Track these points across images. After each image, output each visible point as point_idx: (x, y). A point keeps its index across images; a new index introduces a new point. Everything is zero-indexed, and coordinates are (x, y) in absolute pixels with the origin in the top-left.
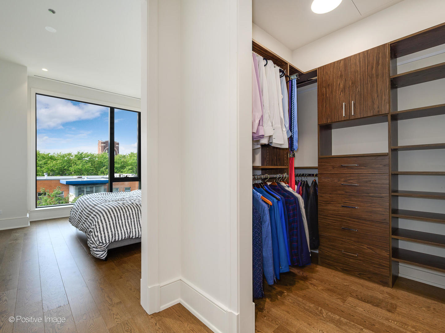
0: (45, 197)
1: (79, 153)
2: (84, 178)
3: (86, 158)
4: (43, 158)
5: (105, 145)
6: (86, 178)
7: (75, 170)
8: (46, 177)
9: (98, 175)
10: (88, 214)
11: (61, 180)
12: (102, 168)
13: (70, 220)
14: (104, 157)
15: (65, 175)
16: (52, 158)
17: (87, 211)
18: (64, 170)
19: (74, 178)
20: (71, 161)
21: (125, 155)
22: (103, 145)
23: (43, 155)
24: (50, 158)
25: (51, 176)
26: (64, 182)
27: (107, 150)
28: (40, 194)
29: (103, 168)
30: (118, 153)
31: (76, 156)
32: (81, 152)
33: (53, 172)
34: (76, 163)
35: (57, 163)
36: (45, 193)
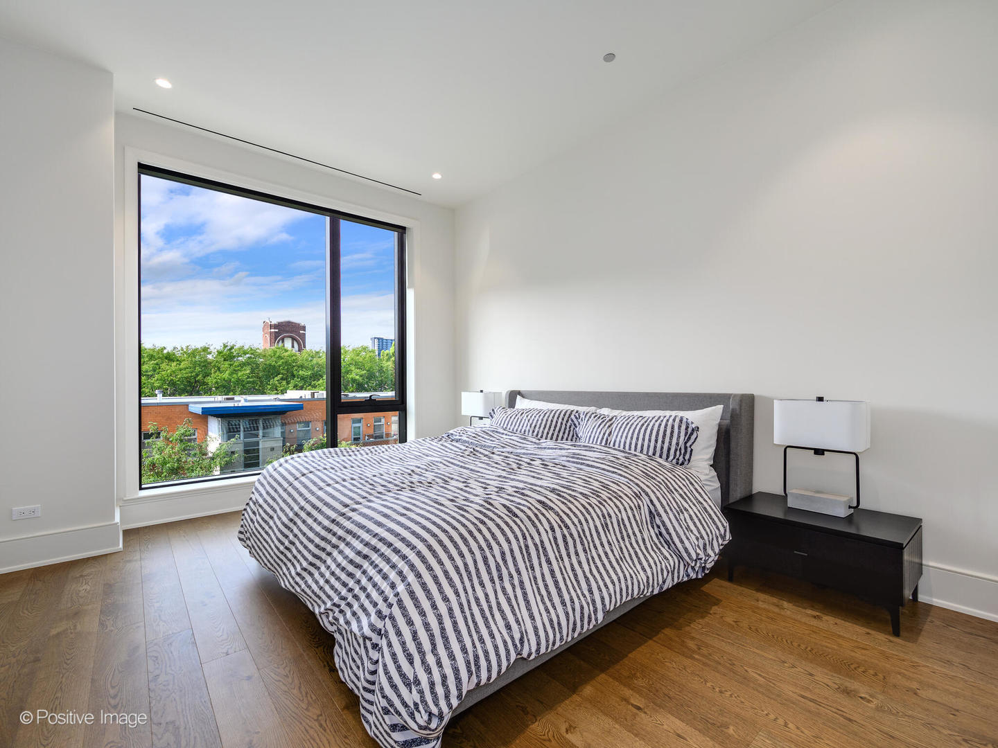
0: (160, 443)
1: (225, 346)
2: (240, 401)
3: (240, 358)
4: (151, 357)
5: (277, 330)
6: (243, 401)
7: (217, 383)
8: (160, 399)
9: (263, 393)
10: (323, 539)
11: (190, 405)
12: (273, 378)
13: (242, 536)
14: (278, 354)
15: (198, 394)
16: (170, 358)
17: (318, 529)
18: (196, 382)
19: (217, 401)
20: (211, 363)
21: (318, 350)
22: (273, 330)
23: (151, 353)
24: (166, 358)
25: (170, 396)
26: (197, 409)
27: (281, 341)
28: (148, 436)
29: (276, 379)
30: (305, 347)
31: (220, 353)
32: (230, 344)
33: (174, 388)
34: (219, 369)
35: (181, 366)
36: (159, 434)
